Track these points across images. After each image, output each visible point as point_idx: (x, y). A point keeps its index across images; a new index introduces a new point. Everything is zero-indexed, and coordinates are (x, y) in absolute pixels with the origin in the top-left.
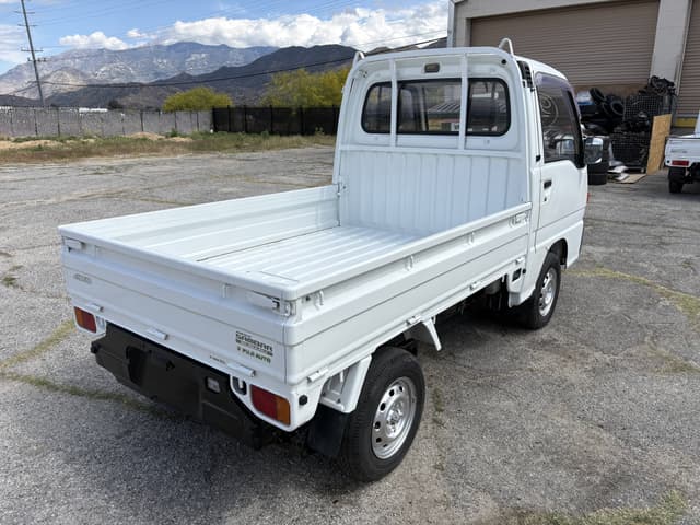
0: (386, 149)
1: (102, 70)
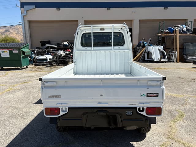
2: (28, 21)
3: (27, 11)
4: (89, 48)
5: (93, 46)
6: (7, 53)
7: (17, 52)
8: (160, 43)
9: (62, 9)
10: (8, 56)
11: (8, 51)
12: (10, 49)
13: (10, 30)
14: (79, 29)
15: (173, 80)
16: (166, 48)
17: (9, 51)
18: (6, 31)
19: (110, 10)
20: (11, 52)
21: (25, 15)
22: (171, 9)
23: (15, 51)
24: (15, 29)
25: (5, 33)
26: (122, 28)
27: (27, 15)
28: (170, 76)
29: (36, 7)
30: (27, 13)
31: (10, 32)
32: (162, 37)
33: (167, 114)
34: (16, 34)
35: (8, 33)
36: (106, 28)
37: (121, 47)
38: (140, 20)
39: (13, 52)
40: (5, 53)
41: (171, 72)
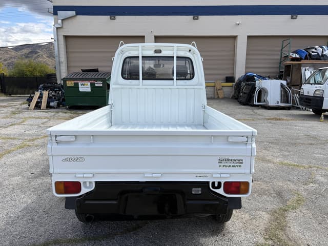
0: (138, 87)
2: (64, 36)
3: (62, 20)
6: (87, 86)
7: (101, 85)
8: (282, 75)
9: (118, 17)
10: (89, 90)
11: (89, 84)
12: (92, 82)
13: (38, 51)
15: (296, 139)
16: (292, 84)
17: (91, 83)
18: (31, 53)
19: (198, 19)
20: (93, 86)
21: (60, 26)
22: (302, 19)
23: (99, 84)
24: (46, 49)
25: (31, 55)
27: (62, 26)
28: (293, 132)
29: (77, 14)
30: (62, 23)
31: (38, 54)
32: (286, 66)
33: (274, 197)
34: (48, 57)
35: (36, 56)
38: (249, 37)
39: (96, 85)
40: (85, 86)
41: (296, 126)
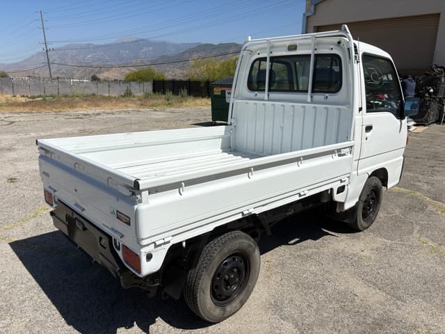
1: (89, 56)
2: (315, 27)
3: (316, 5)
4: (260, 95)
5: (270, 90)
14: (245, 50)
21: (311, 14)
26: (339, 43)
27: (314, 14)
30: (315, 9)
36: (300, 45)
37: (331, 97)
